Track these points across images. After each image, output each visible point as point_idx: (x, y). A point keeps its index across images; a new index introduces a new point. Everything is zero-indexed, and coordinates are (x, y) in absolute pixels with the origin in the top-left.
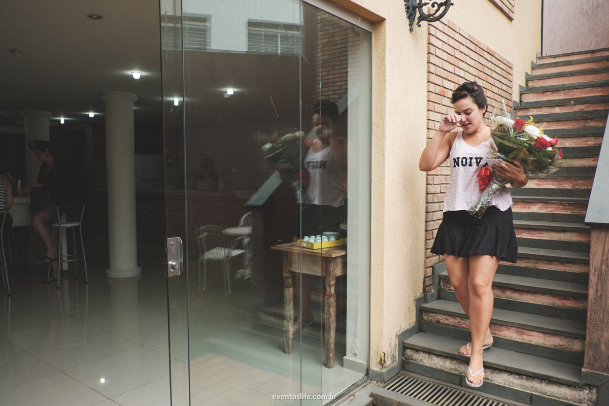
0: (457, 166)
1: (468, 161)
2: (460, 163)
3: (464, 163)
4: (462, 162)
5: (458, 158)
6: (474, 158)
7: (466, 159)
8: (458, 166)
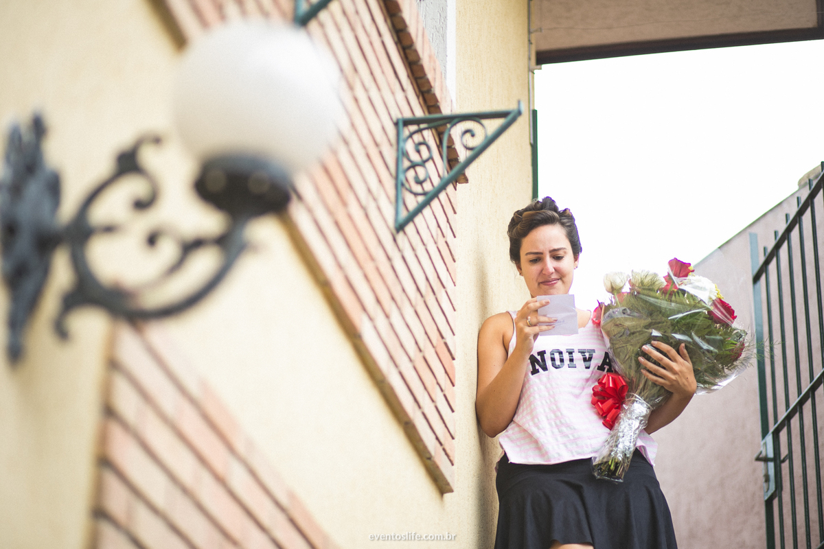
0: (540, 370)
1: (566, 356)
2: (549, 363)
3: (558, 362)
4: (553, 359)
5: (542, 353)
6: (576, 350)
7: (561, 353)
8: (545, 369)
